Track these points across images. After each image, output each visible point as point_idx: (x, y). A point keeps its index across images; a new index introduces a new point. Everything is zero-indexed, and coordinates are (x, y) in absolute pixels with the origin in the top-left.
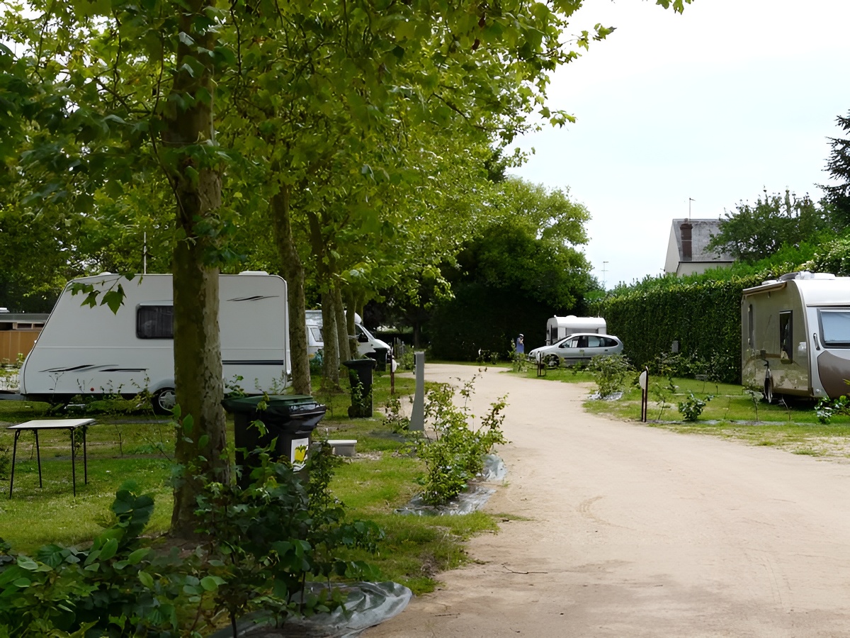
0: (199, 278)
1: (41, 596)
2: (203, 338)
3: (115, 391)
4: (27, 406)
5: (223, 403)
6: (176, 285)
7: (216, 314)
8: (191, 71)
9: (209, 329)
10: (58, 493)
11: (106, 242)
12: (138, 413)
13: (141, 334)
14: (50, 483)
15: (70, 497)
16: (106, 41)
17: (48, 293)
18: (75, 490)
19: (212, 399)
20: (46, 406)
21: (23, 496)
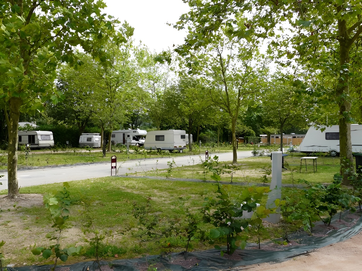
0: (346, 126)
1: (317, 194)
2: (347, 140)
3: (321, 151)
4: (301, 154)
5: (352, 154)
6: (340, 128)
7: (350, 134)
8: (343, 79)
9: (348, 137)
10: (310, 173)
11: (317, 119)
12: (326, 156)
13: (326, 139)
14: (309, 171)
15: (313, 174)
16: (320, 75)
17: (305, 130)
18: (314, 172)
19: (349, 153)
20: (305, 154)
21: (303, 173)
